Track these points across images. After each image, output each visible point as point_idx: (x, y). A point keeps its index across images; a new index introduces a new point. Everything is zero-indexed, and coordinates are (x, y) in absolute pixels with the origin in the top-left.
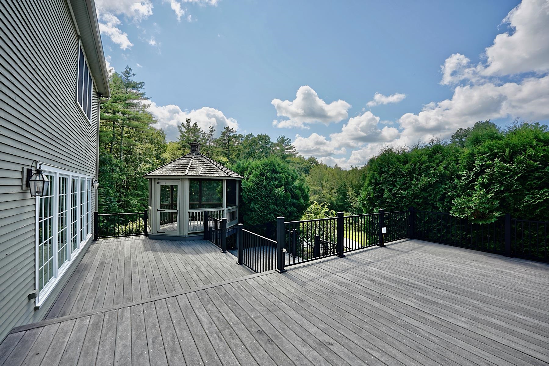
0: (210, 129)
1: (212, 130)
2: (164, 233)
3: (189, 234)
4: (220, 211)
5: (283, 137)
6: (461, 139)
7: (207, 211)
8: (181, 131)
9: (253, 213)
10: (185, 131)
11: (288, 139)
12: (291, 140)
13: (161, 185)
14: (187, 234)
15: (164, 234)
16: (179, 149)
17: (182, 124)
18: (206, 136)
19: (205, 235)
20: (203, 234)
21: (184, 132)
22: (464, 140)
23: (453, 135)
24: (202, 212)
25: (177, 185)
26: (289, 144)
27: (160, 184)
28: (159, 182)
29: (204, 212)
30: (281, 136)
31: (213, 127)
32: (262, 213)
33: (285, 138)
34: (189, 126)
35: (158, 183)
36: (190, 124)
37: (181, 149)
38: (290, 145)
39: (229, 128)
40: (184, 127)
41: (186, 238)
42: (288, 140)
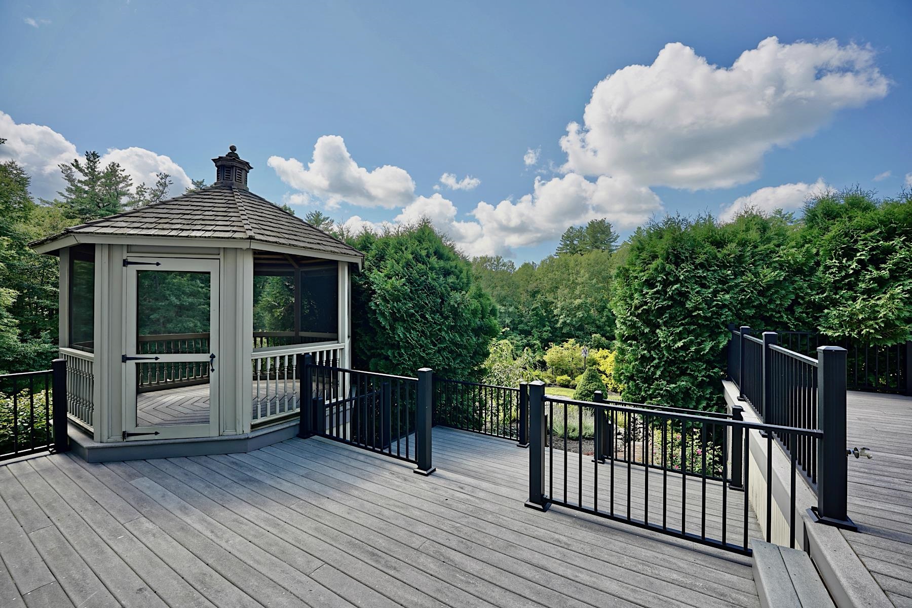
0: (159, 179)
1: (163, 181)
2: (156, 433)
3: (253, 427)
4: (335, 351)
5: (318, 215)
6: (572, 242)
7: (303, 353)
8: (70, 178)
9: (403, 351)
10: (84, 178)
11: (327, 218)
12: (333, 221)
13: (138, 271)
14: (247, 430)
15: (156, 437)
16: (71, 218)
17: (73, 162)
18: (146, 194)
19: (302, 425)
20: (295, 422)
21: (80, 181)
22: (575, 242)
23: (563, 236)
24: (290, 357)
25: (209, 273)
26: (330, 228)
27: (132, 270)
28: (130, 260)
29: (295, 357)
30: (315, 213)
31: (167, 176)
32: (424, 351)
33: (322, 217)
34: (93, 170)
35: (126, 263)
36: (98, 165)
37: (76, 217)
38: (332, 229)
39: (204, 184)
40: (81, 170)
41: (249, 442)
42: (329, 220)
